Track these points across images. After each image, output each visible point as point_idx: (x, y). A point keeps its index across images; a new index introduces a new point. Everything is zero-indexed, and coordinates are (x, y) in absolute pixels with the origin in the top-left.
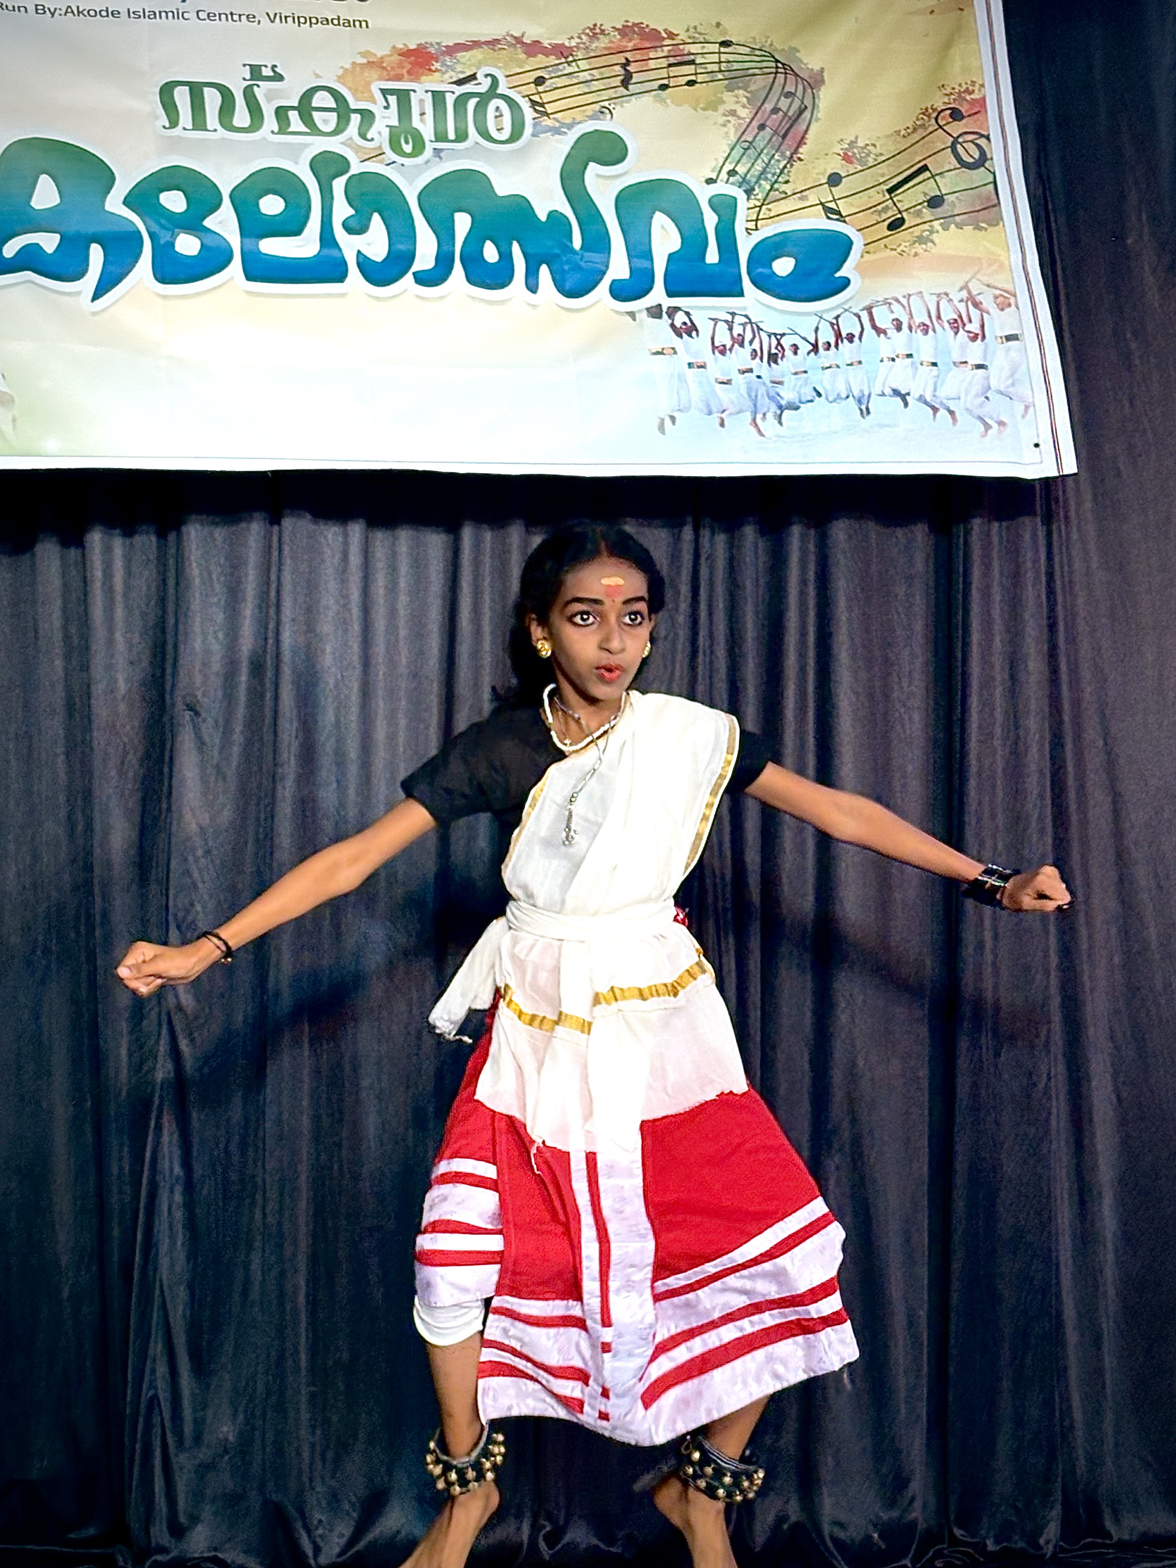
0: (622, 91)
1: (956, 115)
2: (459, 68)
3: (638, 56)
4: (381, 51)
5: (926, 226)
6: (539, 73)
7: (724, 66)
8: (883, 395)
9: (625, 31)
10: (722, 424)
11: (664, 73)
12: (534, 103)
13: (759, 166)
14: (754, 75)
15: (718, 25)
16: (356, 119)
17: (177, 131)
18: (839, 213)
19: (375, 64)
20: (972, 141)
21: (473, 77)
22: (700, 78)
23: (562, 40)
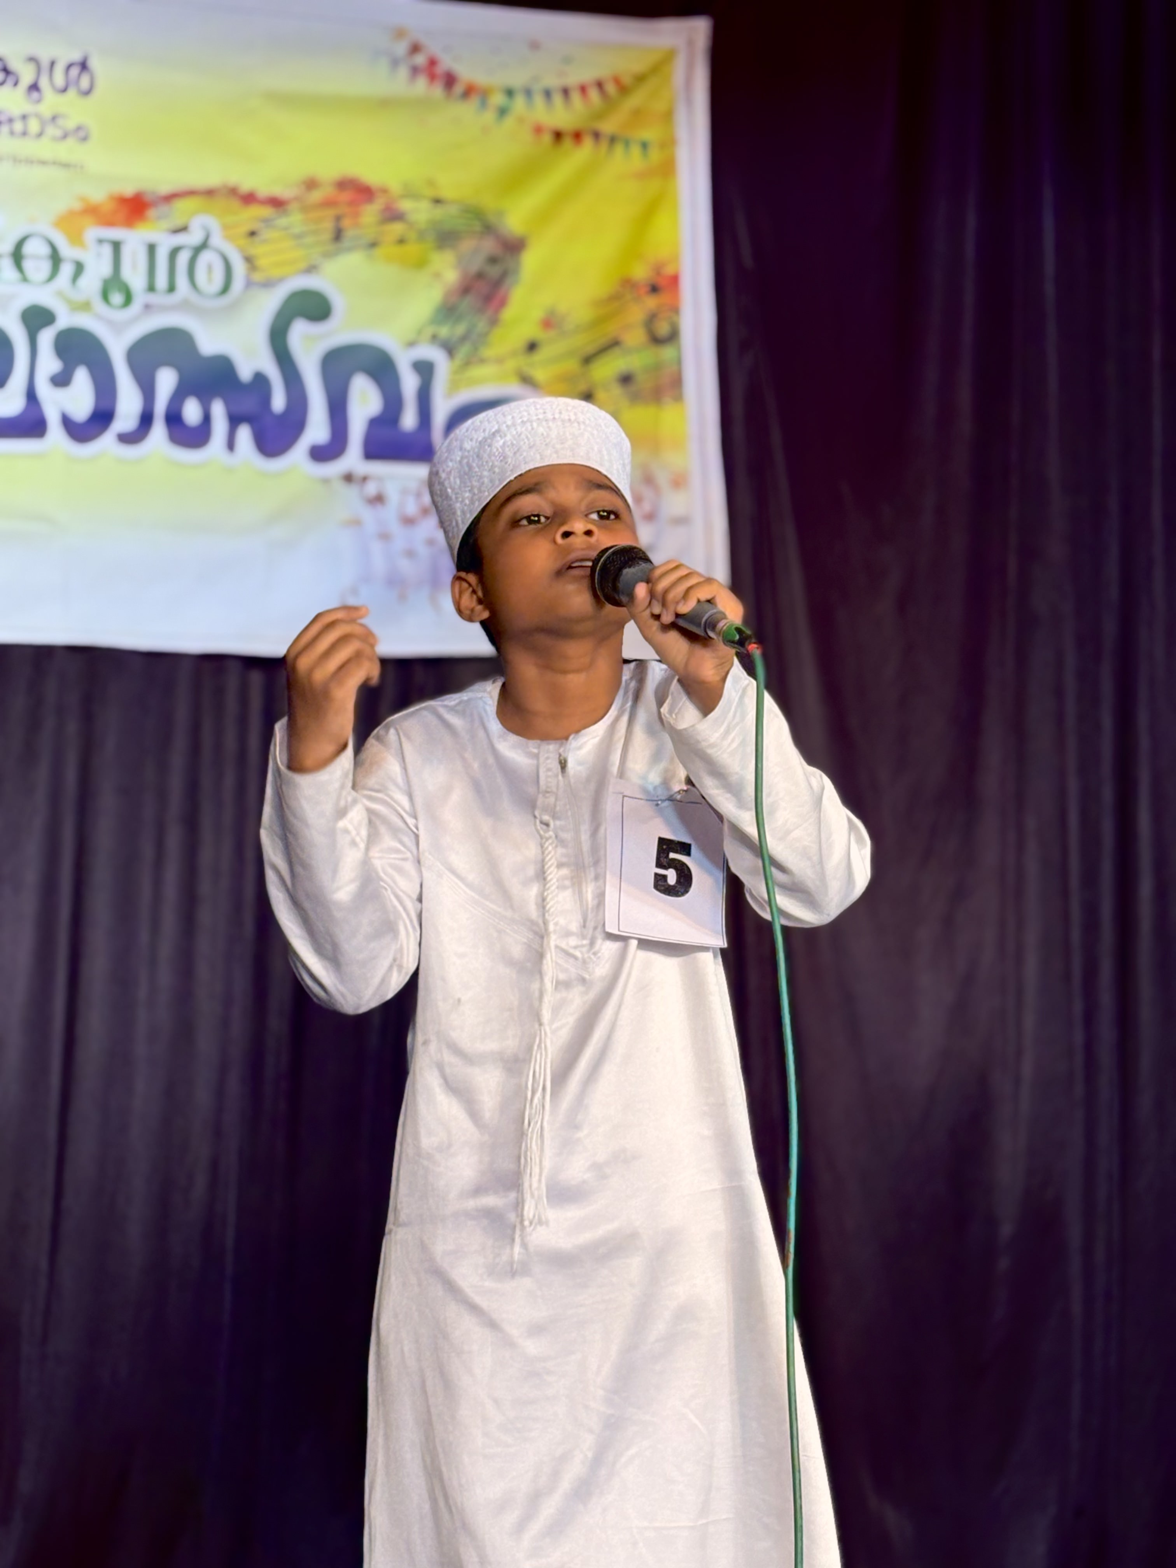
0: (332, 246)
1: (653, 289)
2: (173, 218)
3: (351, 210)
4: (98, 195)
6: (253, 226)
7: (433, 226)
9: (339, 185)
11: (374, 230)
12: (246, 258)
13: (461, 331)
14: (462, 235)
15: (432, 181)
16: (67, 268)
19: (91, 211)
20: (665, 317)
21: (186, 229)
22: (410, 236)
23: (278, 191)
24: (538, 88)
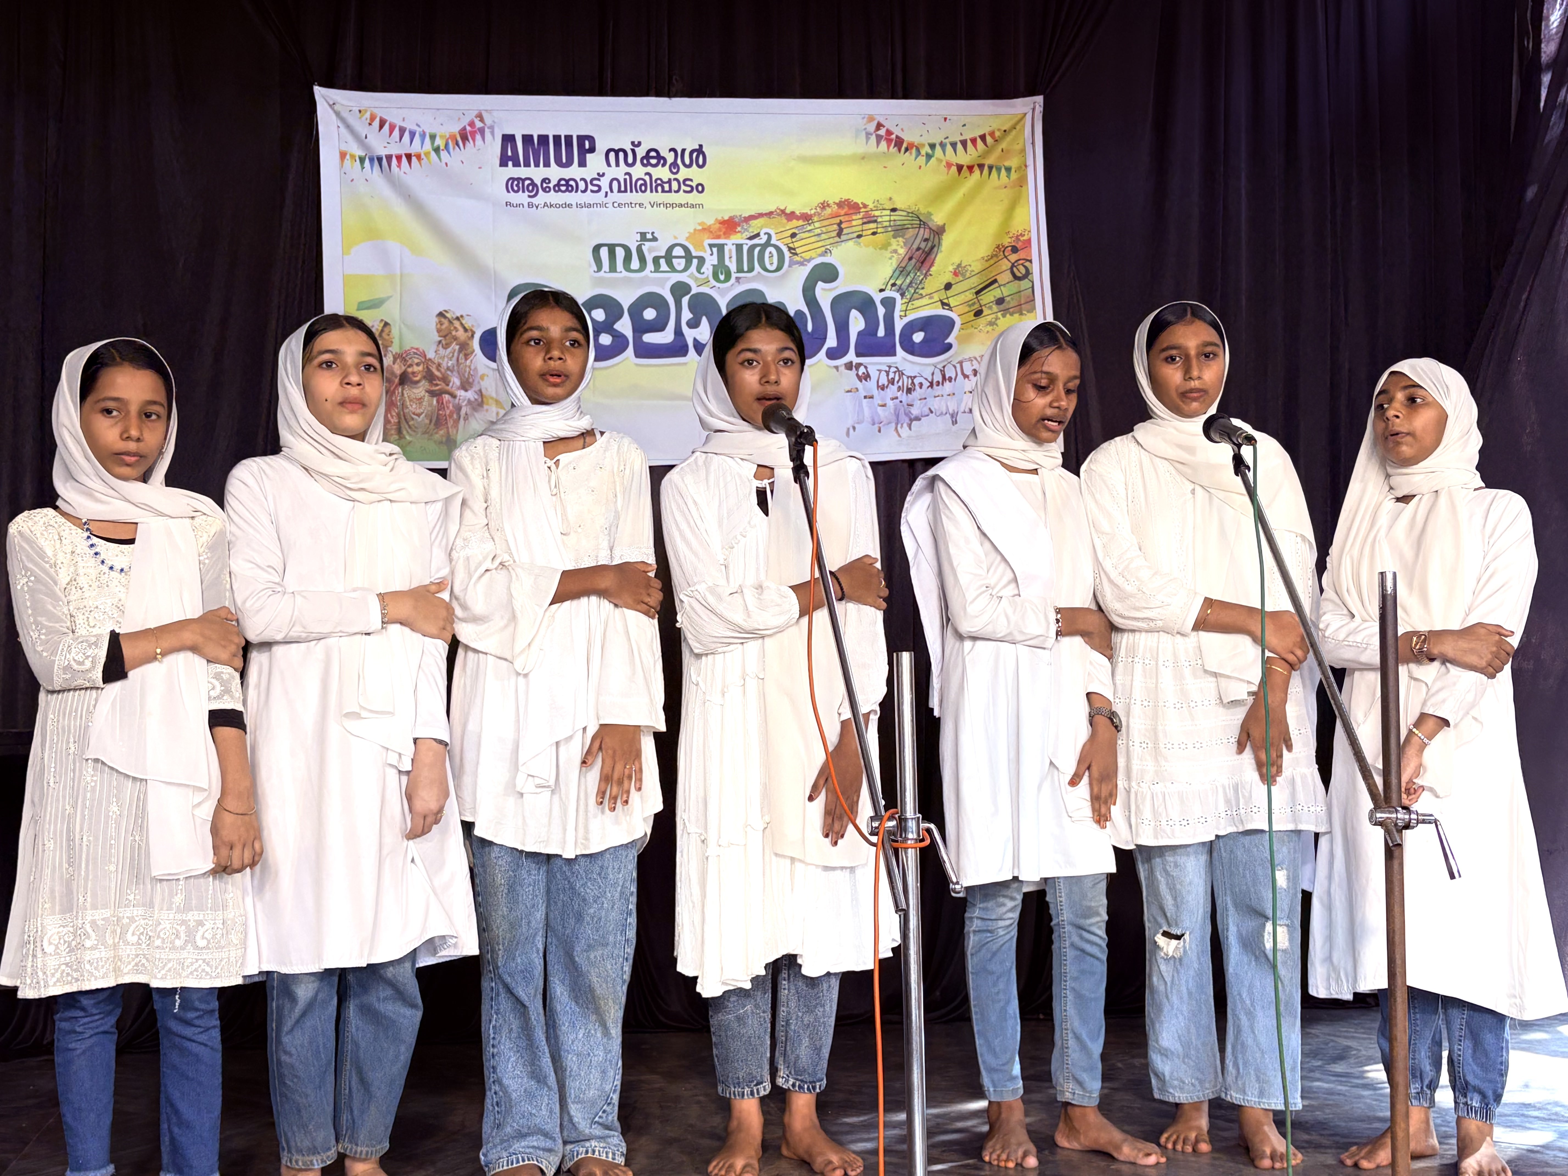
0: (837, 239)
1: (1015, 250)
2: (751, 230)
3: (847, 218)
4: (710, 221)
5: (994, 316)
6: (794, 231)
7: (892, 223)
8: (964, 412)
9: (840, 204)
10: (880, 431)
11: (860, 228)
12: (790, 249)
13: (908, 281)
14: (908, 228)
15: (890, 199)
16: (695, 261)
17: (602, 273)
18: (948, 305)
19: (706, 230)
20: (1022, 264)
21: (758, 235)
22: (879, 230)
23: (806, 210)
24: (948, 142)
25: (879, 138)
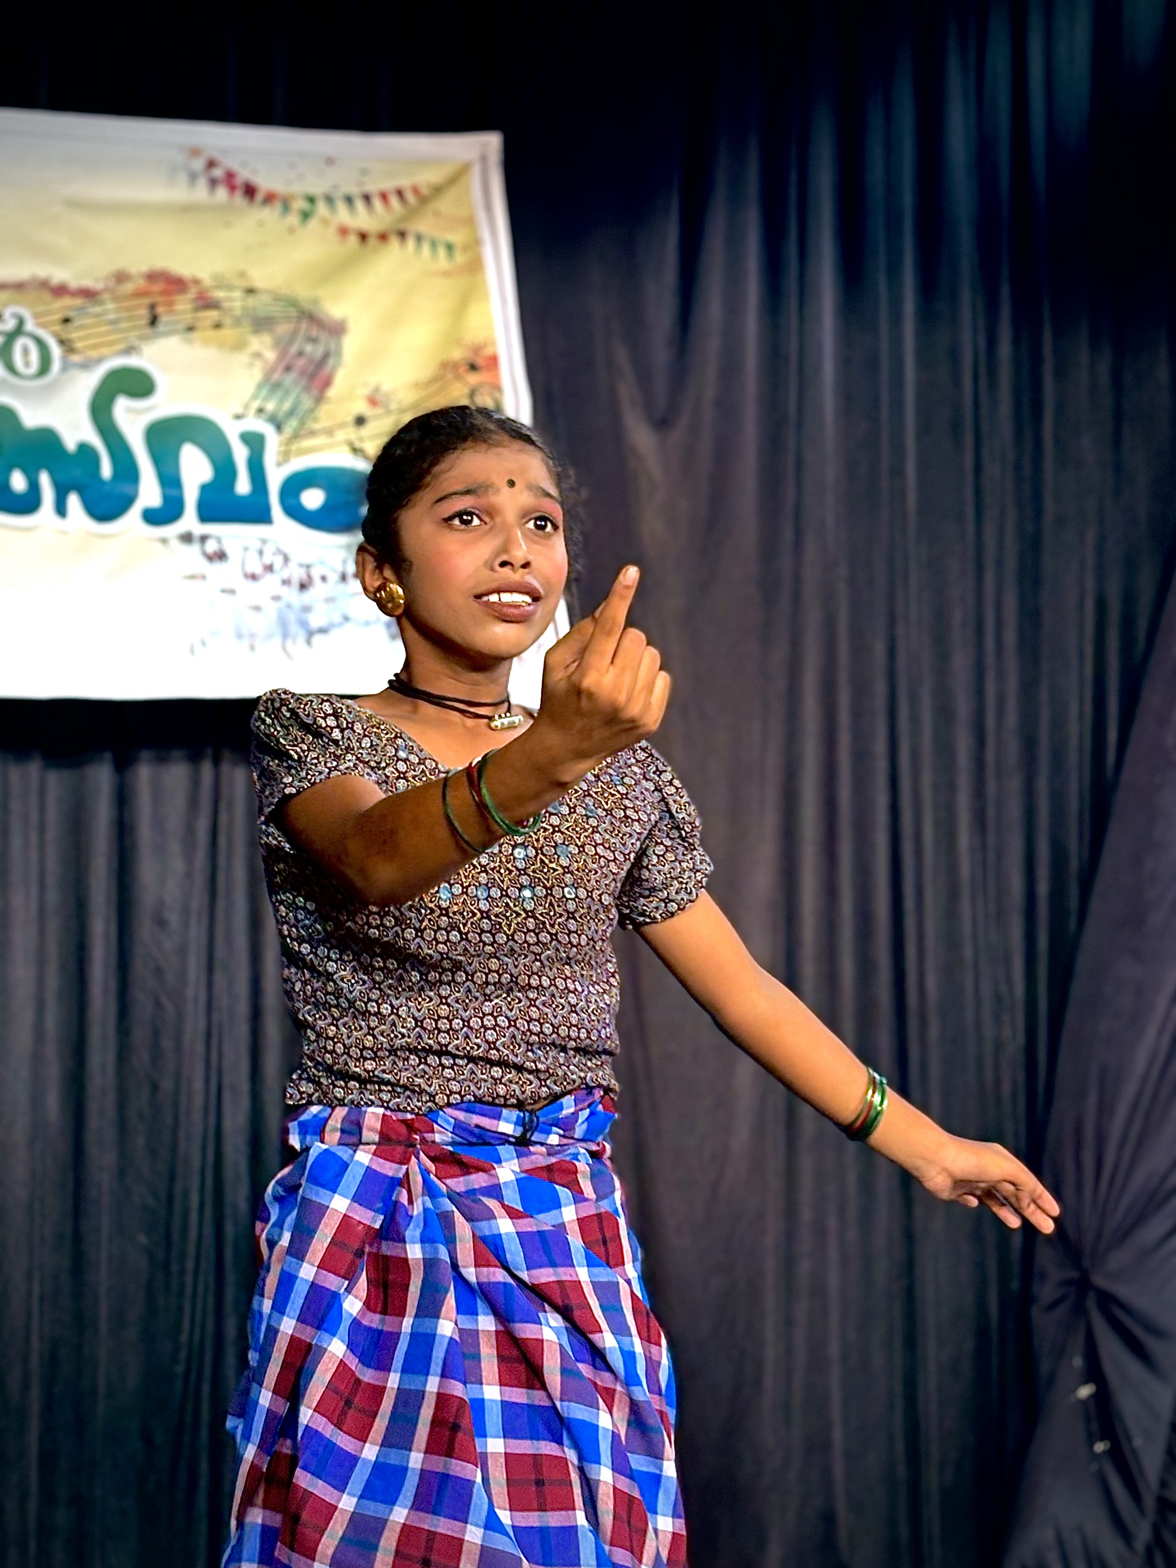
0: (148, 331)
1: (473, 368)
3: (164, 299)
6: (67, 314)
7: (249, 312)
9: (153, 277)
10: (252, 648)
11: (189, 316)
12: (62, 342)
13: (287, 405)
14: (278, 320)
15: (243, 274)
18: (364, 451)
20: (488, 393)
22: (228, 321)
23: (88, 283)
24: (338, 195)
25: (213, 183)
